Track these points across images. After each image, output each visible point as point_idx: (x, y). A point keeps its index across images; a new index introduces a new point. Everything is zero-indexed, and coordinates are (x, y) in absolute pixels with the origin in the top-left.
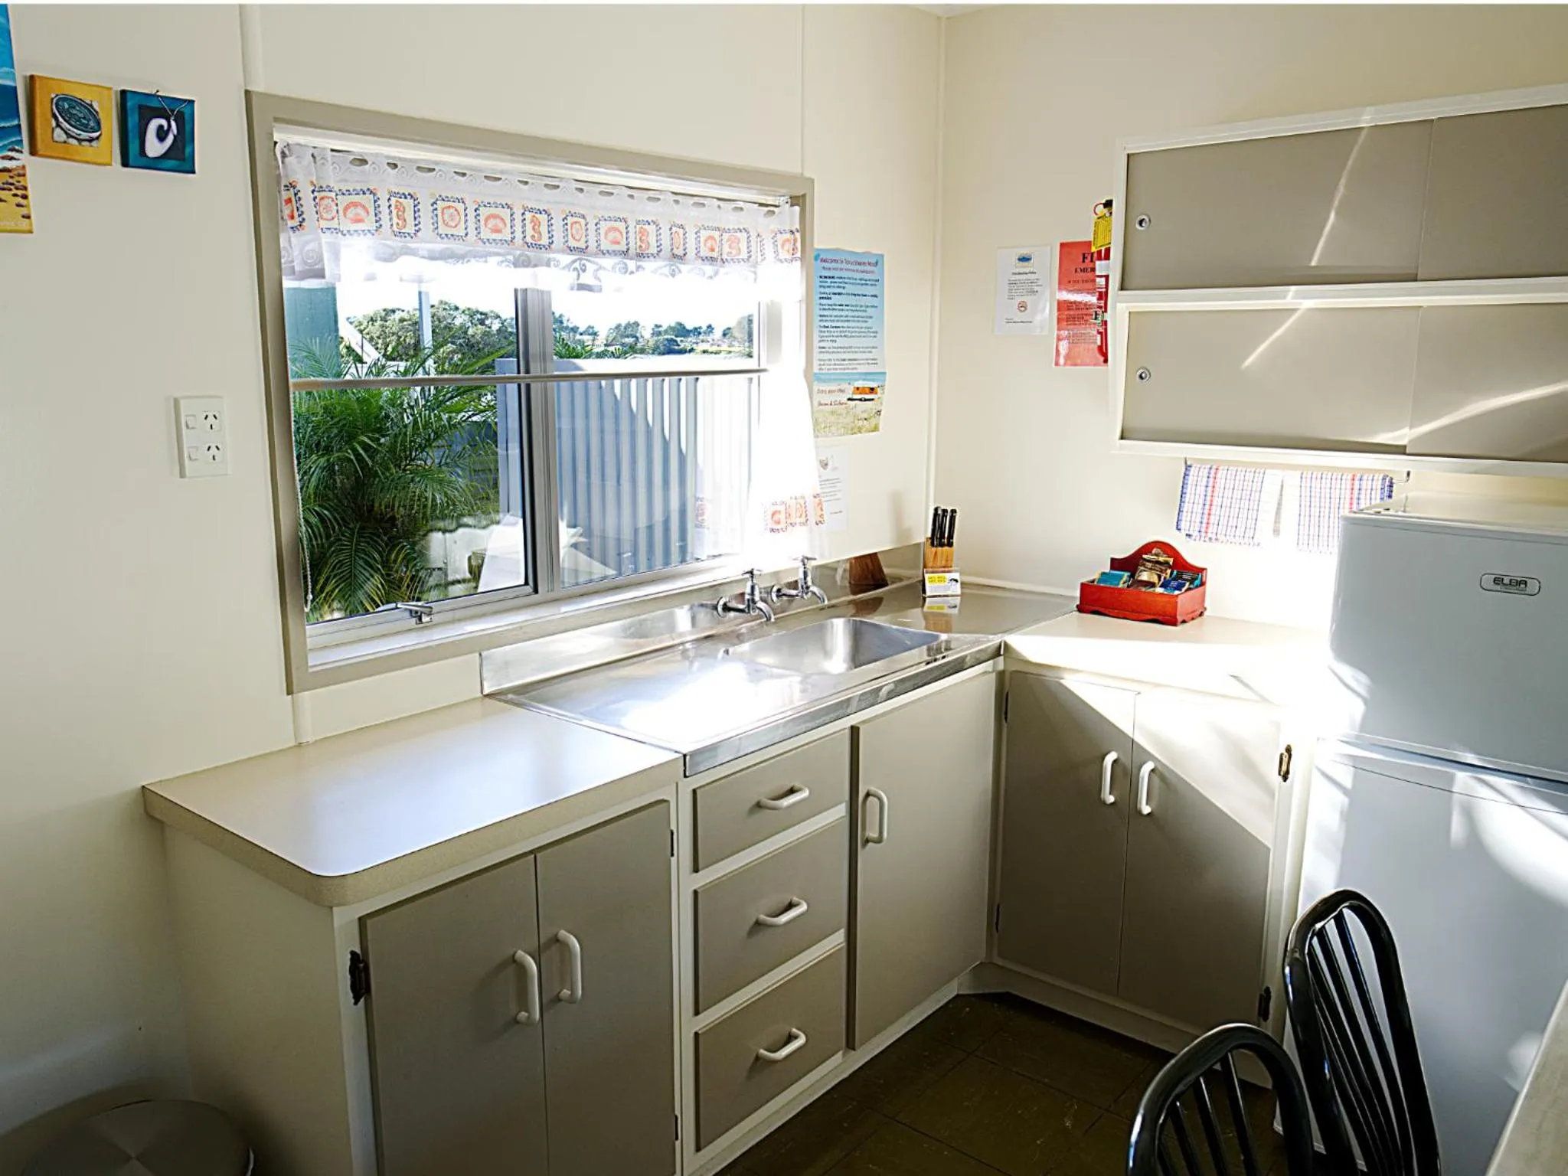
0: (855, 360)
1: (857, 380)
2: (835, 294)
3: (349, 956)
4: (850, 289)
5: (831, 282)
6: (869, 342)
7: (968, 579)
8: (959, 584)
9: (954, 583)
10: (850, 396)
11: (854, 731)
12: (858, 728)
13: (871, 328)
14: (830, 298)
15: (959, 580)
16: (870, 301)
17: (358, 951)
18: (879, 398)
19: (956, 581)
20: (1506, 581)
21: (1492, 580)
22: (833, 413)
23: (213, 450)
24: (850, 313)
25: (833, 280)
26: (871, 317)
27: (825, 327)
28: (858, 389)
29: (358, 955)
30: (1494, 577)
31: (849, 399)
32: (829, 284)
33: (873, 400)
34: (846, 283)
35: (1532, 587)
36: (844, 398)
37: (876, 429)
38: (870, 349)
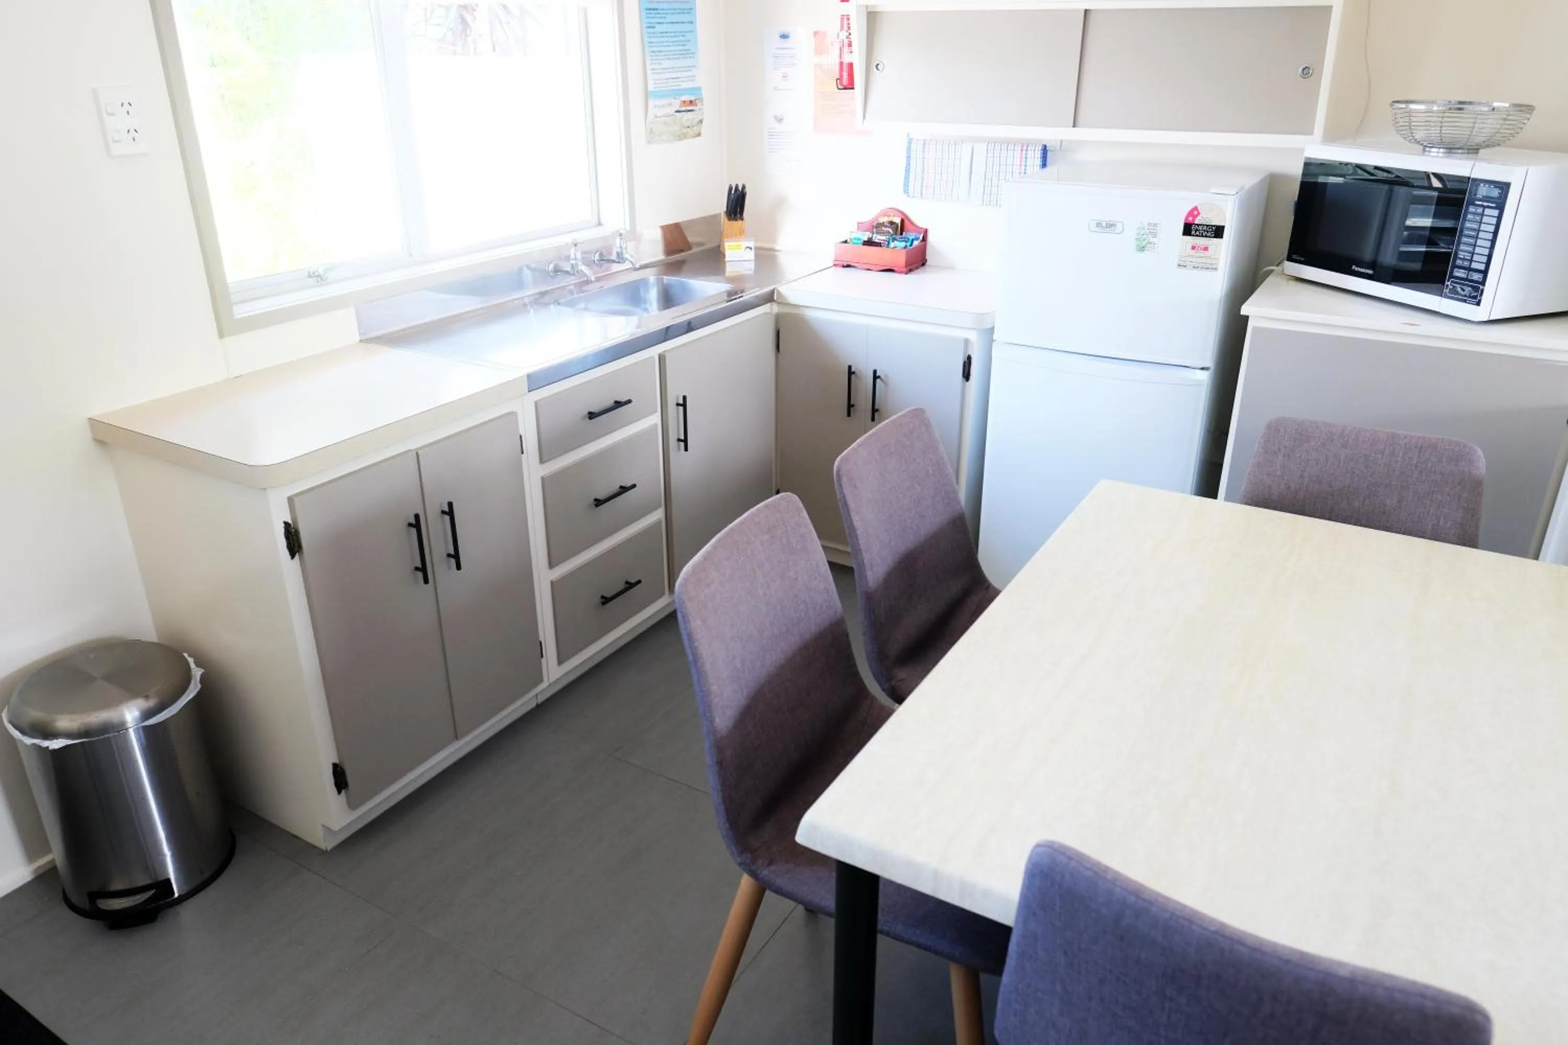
0: (678, 78)
1: (683, 95)
2: (659, 23)
3: (283, 525)
4: (670, 18)
5: (655, 14)
6: (689, 62)
7: (760, 245)
8: (753, 251)
9: (749, 249)
10: (678, 108)
11: (662, 358)
12: (664, 356)
13: (689, 50)
14: (654, 27)
15: (753, 248)
16: (688, 27)
17: (290, 522)
18: (700, 109)
19: (751, 249)
20: (1104, 224)
21: (1095, 225)
22: (664, 123)
23: (132, 133)
24: (670, 39)
25: (656, 12)
26: (689, 41)
27: (654, 52)
28: (684, 102)
29: (289, 524)
30: (1096, 222)
31: (677, 111)
32: (653, 15)
33: (693, 110)
34: (667, 14)
35: (1119, 228)
36: (671, 110)
37: (699, 135)
38: (690, 68)
